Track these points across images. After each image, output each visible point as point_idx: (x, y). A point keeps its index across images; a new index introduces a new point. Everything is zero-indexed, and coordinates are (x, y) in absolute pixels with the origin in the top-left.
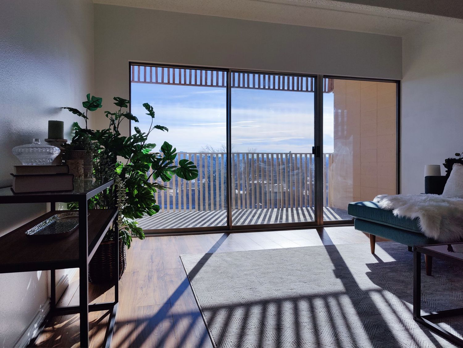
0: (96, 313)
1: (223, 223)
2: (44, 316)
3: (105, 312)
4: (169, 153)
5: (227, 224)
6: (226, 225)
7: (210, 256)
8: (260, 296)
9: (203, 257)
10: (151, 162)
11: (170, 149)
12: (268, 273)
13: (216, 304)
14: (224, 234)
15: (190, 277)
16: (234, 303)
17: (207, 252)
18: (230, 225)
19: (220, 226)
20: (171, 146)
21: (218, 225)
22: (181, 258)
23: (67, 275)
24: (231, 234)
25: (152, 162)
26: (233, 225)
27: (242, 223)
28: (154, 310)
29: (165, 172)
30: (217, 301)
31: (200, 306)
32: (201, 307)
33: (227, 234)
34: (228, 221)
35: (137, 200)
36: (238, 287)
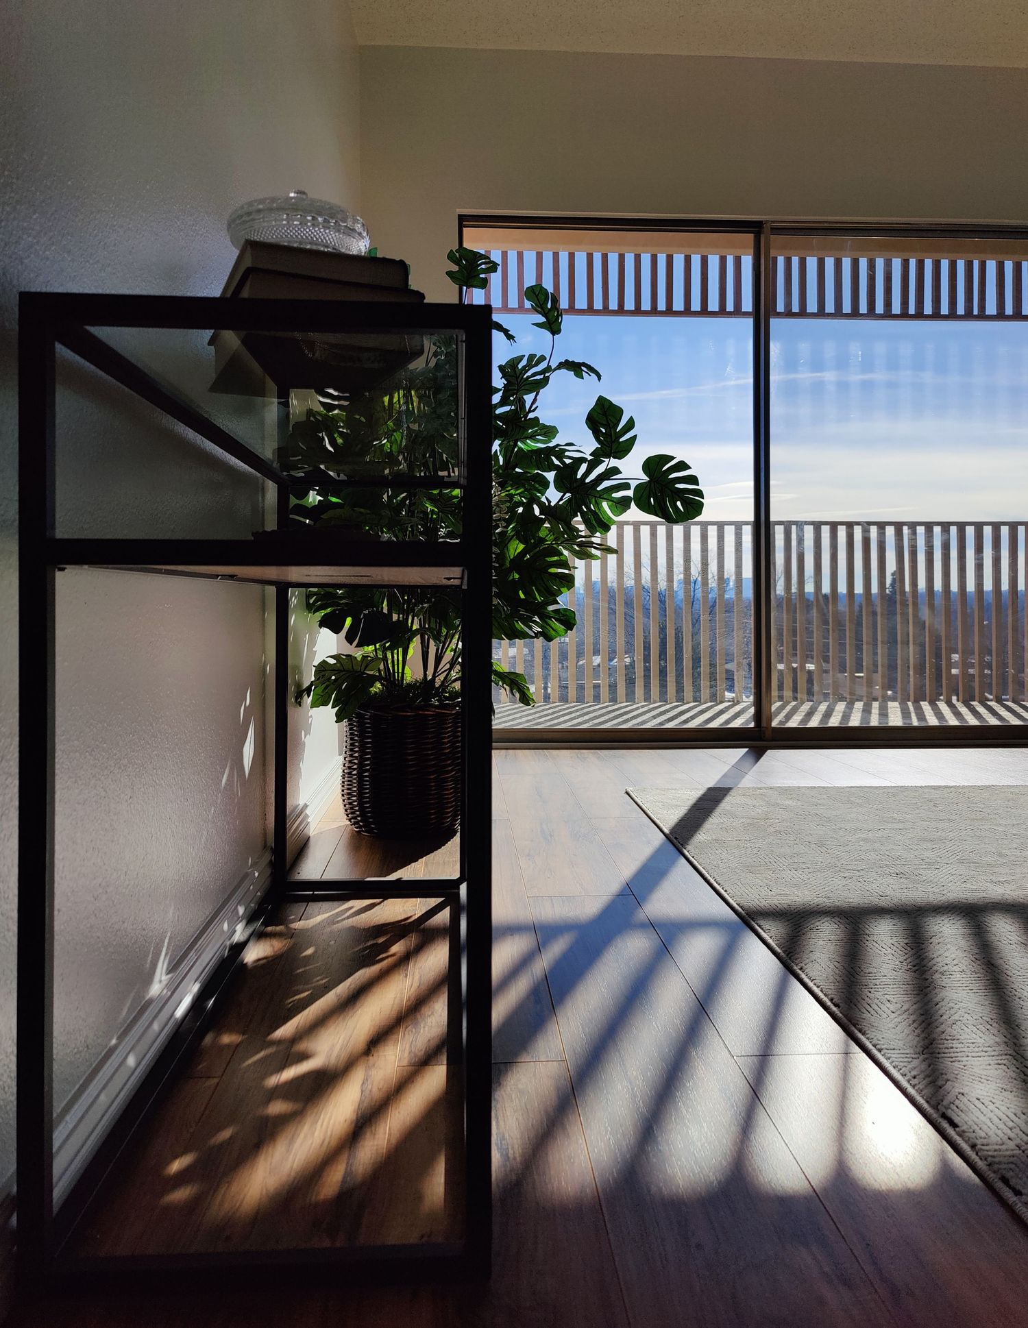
0: (407, 902)
1: (745, 720)
2: (259, 894)
3: (433, 902)
4: (611, 436)
5: (753, 723)
6: (752, 725)
7: (725, 795)
8: (943, 893)
9: (704, 795)
10: (551, 467)
11: (613, 420)
12: (943, 839)
13: (790, 904)
14: (747, 749)
15: (676, 838)
16: (852, 905)
17: (711, 785)
18: (764, 724)
19: (736, 726)
20: (618, 412)
21: (732, 725)
22: (631, 794)
23: (306, 806)
24: (769, 751)
25: (556, 467)
26: (774, 724)
27: (802, 721)
28: (588, 907)
29: (596, 501)
30: (790, 897)
31: (735, 905)
32: (741, 907)
33: (758, 753)
34: (758, 717)
35: (517, 576)
36: (849, 867)
